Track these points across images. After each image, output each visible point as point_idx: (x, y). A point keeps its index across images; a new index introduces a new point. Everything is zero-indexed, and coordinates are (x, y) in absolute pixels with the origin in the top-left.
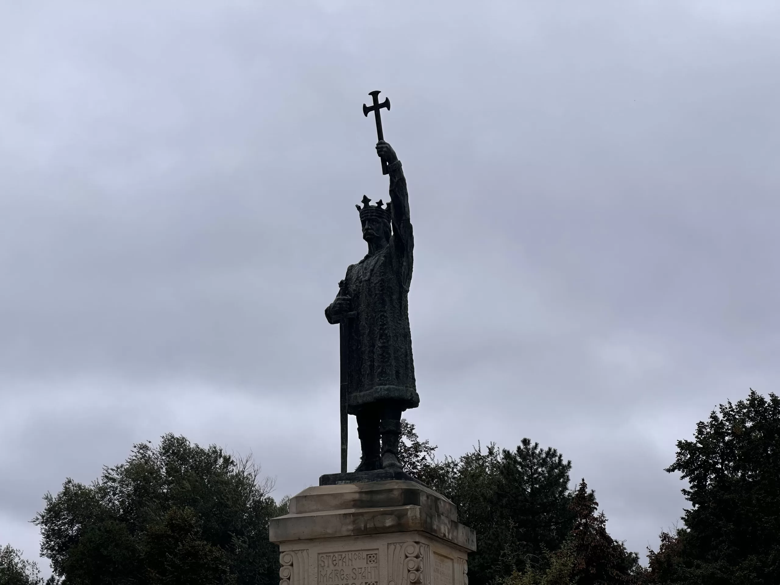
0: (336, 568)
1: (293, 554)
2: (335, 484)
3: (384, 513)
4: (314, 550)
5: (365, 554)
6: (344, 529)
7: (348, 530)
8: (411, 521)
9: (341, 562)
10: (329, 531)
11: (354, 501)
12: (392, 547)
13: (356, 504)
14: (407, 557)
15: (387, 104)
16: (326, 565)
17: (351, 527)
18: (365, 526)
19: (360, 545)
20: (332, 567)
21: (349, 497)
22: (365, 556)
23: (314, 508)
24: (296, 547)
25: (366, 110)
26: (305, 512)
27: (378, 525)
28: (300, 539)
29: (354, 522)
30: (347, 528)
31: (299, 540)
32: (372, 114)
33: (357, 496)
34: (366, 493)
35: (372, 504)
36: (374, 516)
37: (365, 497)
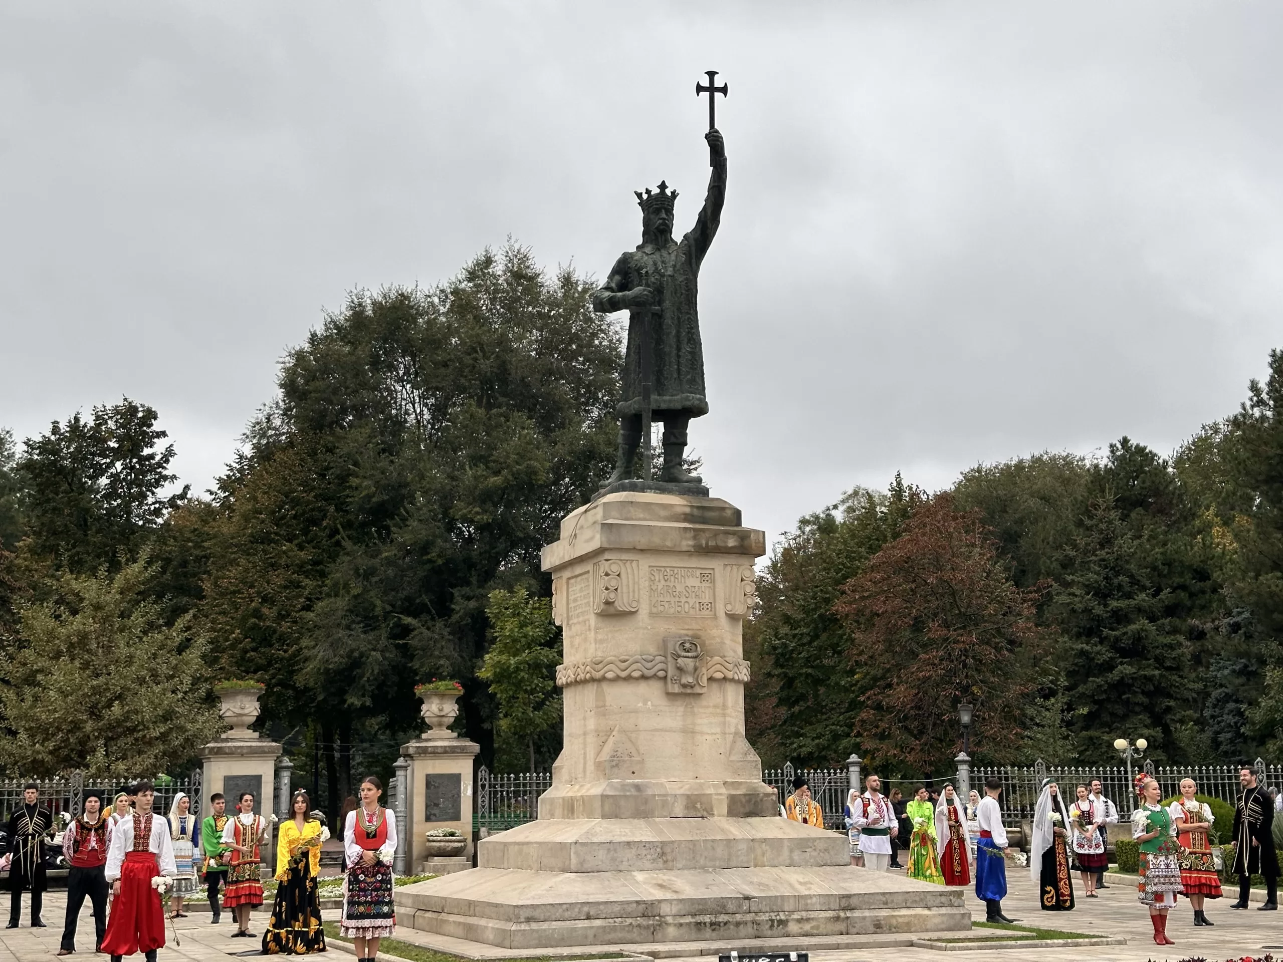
0: (668, 583)
1: (620, 562)
2: (643, 492)
3: (727, 533)
4: (645, 564)
5: (698, 572)
6: (684, 543)
7: (689, 546)
8: (754, 545)
9: (672, 578)
10: (669, 543)
11: (685, 514)
12: (729, 568)
13: (687, 518)
14: (742, 580)
15: (724, 90)
16: (657, 579)
17: (691, 543)
18: (707, 544)
19: (694, 562)
20: (663, 582)
21: (680, 510)
22: (698, 574)
23: (642, 516)
24: (625, 556)
25: (699, 89)
26: (632, 519)
27: (721, 544)
28: (634, 548)
29: (695, 538)
30: (687, 543)
31: (634, 550)
32: (705, 95)
33: (688, 510)
34: (698, 507)
35: (704, 521)
36: (716, 534)
37: (696, 512)
